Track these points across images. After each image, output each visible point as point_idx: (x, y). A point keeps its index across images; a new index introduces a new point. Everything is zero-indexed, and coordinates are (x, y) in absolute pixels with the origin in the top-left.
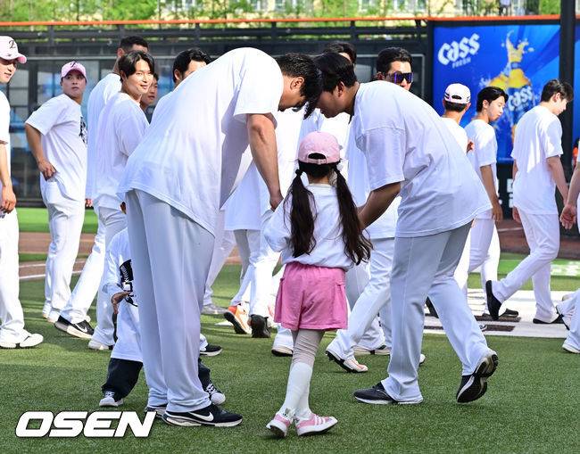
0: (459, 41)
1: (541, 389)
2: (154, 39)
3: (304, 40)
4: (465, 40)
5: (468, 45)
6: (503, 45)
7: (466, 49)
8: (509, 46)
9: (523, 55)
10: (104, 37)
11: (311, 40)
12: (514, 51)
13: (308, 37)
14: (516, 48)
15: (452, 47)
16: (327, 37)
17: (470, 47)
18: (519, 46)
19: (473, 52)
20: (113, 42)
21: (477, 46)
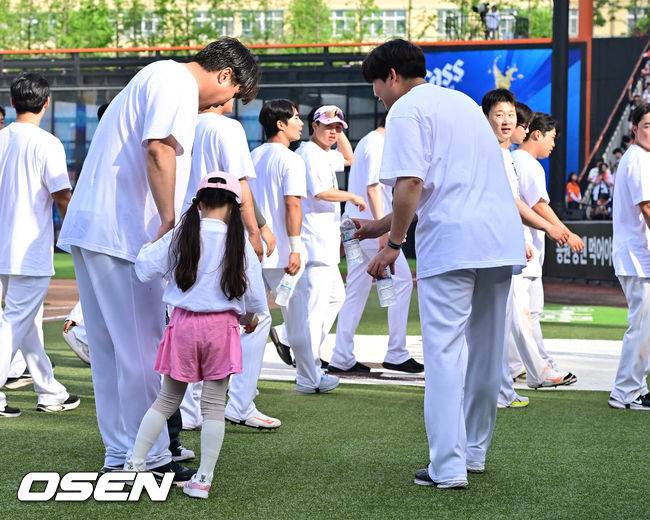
0: (441, 68)
1: (532, 445)
2: (111, 68)
3: (273, 67)
4: (448, 66)
5: (452, 72)
6: (490, 72)
7: (449, 77)
8: (496, 72)
9: (511, 82)
10: (57, 66)
11: (281, 67)
12: (502, 78)
13: (278, 64)
14: (504, 74)
15: (434, 75)
16: (299, 64)
17: (454, 74)
18: (507, 73)
19: (457, 79)
20: (68, 71)
21: (461, 73)
